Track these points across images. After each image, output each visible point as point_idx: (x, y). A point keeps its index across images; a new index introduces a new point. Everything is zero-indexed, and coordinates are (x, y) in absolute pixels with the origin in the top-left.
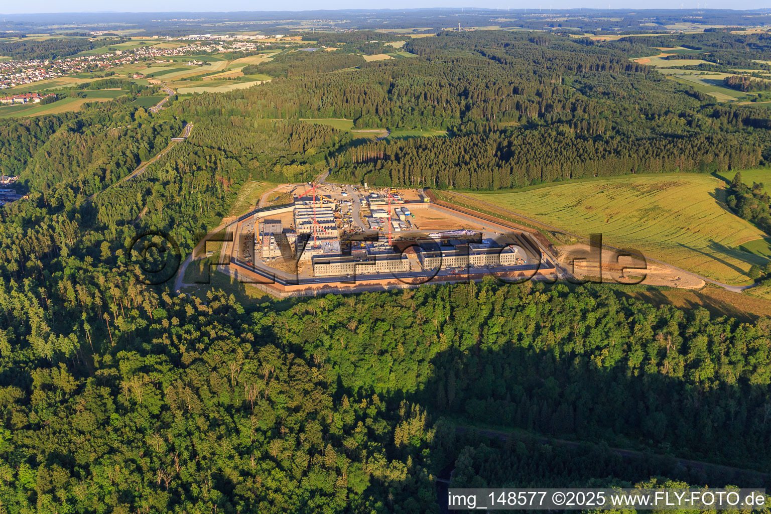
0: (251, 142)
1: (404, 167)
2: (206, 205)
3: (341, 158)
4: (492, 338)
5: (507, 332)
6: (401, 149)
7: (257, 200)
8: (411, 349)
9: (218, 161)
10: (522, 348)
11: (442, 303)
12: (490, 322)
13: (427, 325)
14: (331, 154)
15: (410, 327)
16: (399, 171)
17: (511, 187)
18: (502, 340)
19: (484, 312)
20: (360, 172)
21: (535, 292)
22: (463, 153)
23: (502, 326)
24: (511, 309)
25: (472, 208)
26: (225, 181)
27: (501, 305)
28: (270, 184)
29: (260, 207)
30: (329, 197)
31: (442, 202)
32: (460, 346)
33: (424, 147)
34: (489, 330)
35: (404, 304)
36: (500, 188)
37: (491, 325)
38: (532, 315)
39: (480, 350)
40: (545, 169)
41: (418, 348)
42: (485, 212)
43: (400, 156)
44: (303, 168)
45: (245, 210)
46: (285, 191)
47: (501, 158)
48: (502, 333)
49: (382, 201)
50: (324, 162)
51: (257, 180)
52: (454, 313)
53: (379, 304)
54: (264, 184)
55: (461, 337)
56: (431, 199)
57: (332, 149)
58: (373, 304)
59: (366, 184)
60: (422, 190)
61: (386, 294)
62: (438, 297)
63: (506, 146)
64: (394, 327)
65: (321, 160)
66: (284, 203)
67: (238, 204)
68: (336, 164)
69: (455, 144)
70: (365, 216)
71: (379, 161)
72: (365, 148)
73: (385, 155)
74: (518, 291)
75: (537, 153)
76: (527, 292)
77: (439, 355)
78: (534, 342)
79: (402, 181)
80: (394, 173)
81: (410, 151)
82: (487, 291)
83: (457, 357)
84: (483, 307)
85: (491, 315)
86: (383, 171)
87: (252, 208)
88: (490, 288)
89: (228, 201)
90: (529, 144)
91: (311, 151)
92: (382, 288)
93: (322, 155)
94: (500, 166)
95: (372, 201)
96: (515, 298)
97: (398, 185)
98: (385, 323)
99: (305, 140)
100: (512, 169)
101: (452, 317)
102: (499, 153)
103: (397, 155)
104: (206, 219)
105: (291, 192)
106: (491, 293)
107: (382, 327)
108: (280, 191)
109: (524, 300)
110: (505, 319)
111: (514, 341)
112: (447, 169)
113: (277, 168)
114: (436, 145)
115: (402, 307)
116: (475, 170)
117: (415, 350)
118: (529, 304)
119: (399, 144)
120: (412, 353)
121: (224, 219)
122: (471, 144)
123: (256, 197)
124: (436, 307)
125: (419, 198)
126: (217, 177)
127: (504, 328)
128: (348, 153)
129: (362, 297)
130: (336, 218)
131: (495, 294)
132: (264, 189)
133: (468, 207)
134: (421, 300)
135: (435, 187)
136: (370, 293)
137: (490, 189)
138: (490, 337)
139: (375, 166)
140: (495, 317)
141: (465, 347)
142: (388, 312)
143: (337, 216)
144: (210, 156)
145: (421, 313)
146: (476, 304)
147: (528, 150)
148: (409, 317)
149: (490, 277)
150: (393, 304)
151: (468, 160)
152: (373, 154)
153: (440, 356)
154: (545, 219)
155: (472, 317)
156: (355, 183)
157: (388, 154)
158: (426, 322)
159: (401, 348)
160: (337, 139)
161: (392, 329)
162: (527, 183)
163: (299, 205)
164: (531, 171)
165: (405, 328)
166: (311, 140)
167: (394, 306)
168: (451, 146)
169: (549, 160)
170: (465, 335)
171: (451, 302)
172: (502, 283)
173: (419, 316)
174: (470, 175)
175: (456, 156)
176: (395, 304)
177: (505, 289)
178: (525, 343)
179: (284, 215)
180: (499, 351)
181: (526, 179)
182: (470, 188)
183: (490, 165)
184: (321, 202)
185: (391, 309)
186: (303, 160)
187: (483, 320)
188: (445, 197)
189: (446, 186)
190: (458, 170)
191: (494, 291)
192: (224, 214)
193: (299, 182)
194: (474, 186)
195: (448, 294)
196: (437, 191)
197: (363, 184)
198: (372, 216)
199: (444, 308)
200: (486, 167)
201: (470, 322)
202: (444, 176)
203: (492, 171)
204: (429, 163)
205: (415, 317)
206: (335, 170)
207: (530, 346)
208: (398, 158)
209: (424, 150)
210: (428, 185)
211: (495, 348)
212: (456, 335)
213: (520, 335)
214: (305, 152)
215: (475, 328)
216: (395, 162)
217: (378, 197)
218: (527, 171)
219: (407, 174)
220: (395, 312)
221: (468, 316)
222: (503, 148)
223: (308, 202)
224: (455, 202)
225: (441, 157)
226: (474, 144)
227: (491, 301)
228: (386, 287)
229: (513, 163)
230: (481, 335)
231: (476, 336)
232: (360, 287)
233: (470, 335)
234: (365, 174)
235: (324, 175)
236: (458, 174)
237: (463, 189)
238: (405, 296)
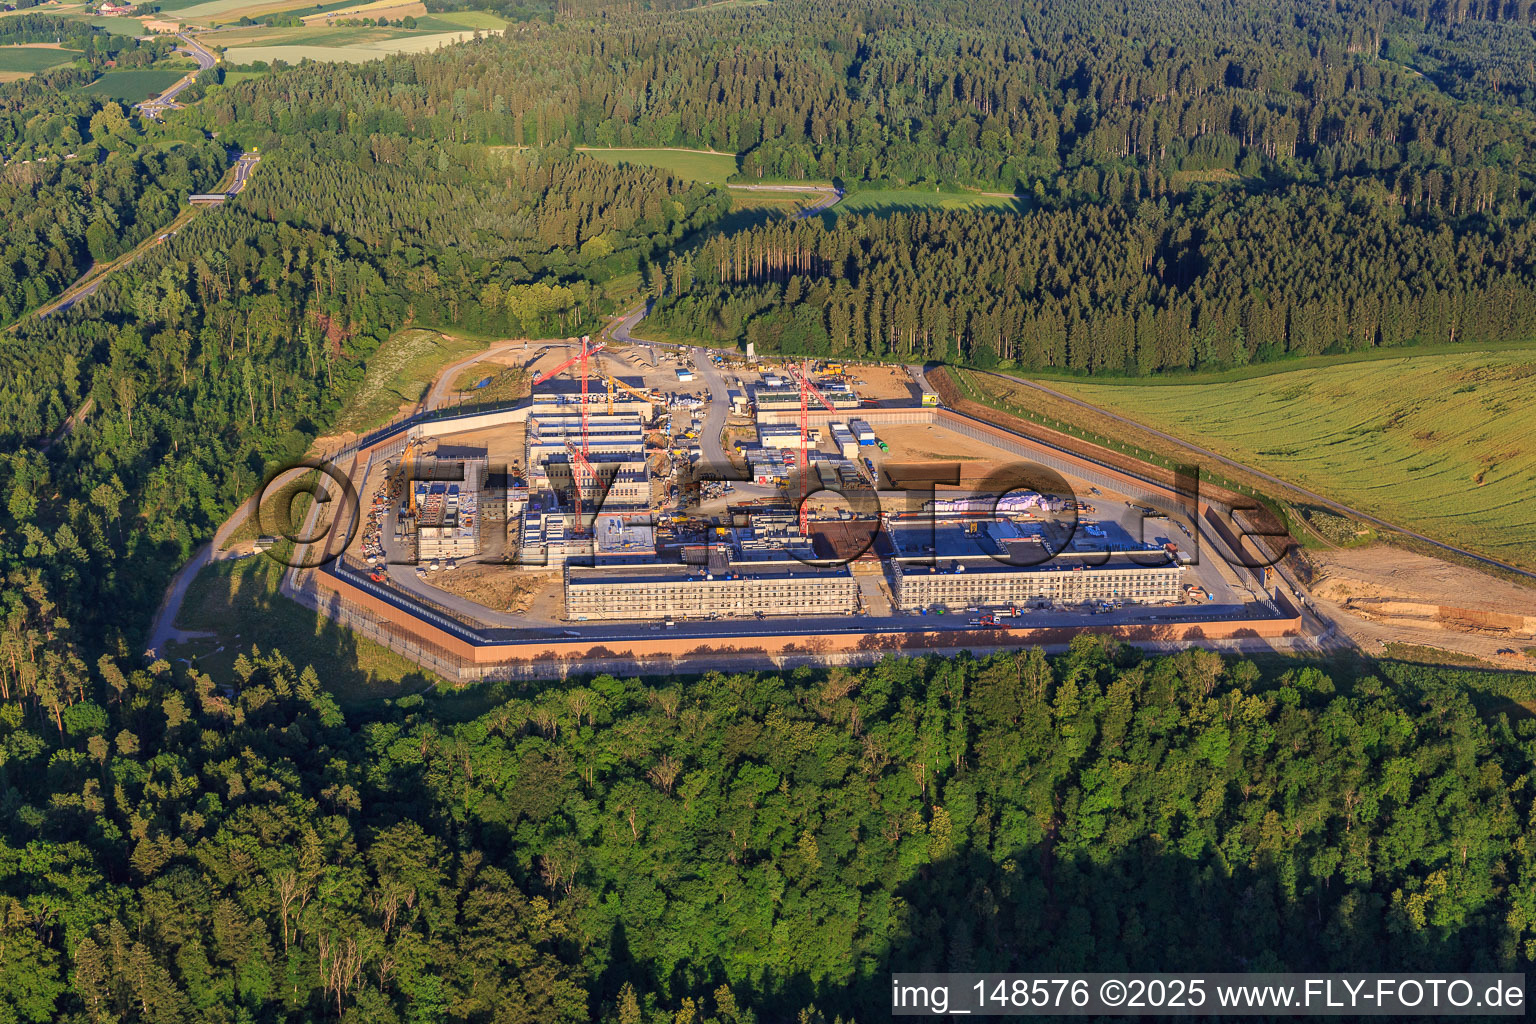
0: (424, 212)
1: (869, 300)
2: (269, 397)
3: (683, 268)
4: (1091, 827)
5: (1139, 808)
6: (866, 244)
7: (422, 385)
8: (842, 850)
9: (316, 268)
10: (1182, 861)
11: (941, 713)
12: (1089, 778)
13: (891, 781)
14: (659, 255)
15: (842, 784)
16: (852, 309)
17: (1193, 368)
18: (1123, 833)
19: (1071, 744)
20: (736, 310)
21: (1229, 689)
22: (1053, 259)
23: (1125, 790)
24: (1154, 738)
25: (1065, 428)
26: (335, 326)
27: (1122, 725)
28: (467, 340)
29: (431, 407)
30: (637, 382)
31: (976, 407)
32: (991, 847)
33: (936, 239)
34: (1081, 800)
35: (825, 712)
36: (1160, 370)
37: (1090, 787)
38: (1218, 761)
39: (1054, 860)
40: (1297, 313)
41: (861, 848)
42: (1102, 440)
43: (860, 264)
44: (568, 293)
45: (384, 415)
46: (509, 361)
47: (1167, 280)
48: (1124, 811)
49: (793, 398)
50: (636, 277)
51: (429, 326)
52: (977, 746)
53: (752, 711)
54: (450, 338)
55: (996, 820)
56: (943, 396)
57: (662, 240)
58: (733, 709)
59: (750, 348)
60: (918, 371)
61: (776, 681)
62: (931, 695)
63: (1186, 243)
64: (793, 783)
65: (628, 271)
66: (502, 397)
67: (364, 398)
68: (669, 285)
69: (1029, 232)
70: (738, 444)
71: (795, 281)
72: (757, 238)
73: (816, 260)
74: (1177, 682)
75: (1277, 267)
76: (1206, 689)
77: (928, 871)
78: (1220, 841)
79: (860, 340)
80: (838, 316)
81: (890, 251)
82: (1081, 684)
83: (980, 881)
84: (1067, 729)
85: (1092, 755)
86: (804, 308)
87: (406, 411)
88: (1092, 673)
89: (337, 387)
90: (1256, 236)
91: (599, 244)
92: (768, 660)
93: (631, 256)
94: (1158, 302)
95: (763, 399)
96: (1165, 707)
97: (849, 353)
98: (766, 770)
99: (585, 211)
100: (1196, 312)
101: (972, 758)
102: (1162, 265)
103: (851, 261)
104: (264, 439)
105: (529, 364)
106: (1093, 688)
107: (757, 781)
108: (496, 361)
109: (1193, 712)
110: (1133, 768)
111: (1158, 837)
112: (998, 308)
113: (491, 293)
114: (972, 234)
115: (820, 721)
116: (1084, 314)
117: (853, 853)
118: (1207, 724)
119: (861, 229)
120: (843, 862)
121: (319, 440)
122: (1082, 234)
123: (421, 378)
124: (924, 725)
125: (906, 394)
126: (312, 314)
127: (1131, 797)
128: (704, 251)
129: (700, 688)
130: (651, 446)
131: (1104, 693)
132: (448, 354)
133: (1052, 423)
134: (880, 701)
135: (959, 361)
136: (727, 674)
137: (1128, 370)
138: (1085, 821)
139: (783, 293)
140: (1103, 763)
141: (1007, 851)
142: (777, 737)
143: (656, 439)
144: (295, 250)
145: (877, 743)
146: (1049, 721)
147: (1250, 256)
148: (839, 753)
149: (1093, 640)
150: (793, 711)
151: (1066, 281)
152: (777, 259)
153: (931, 876)
154: (1285, 468)
155: (1033, 761)
156: (721, 342)
157: (825, 257)
158: (892, 769)
159: (809, 849)
160: (680, 209)
161: (785, 787)
162: (1243, 355)
163: (545, 406)
164: (1253, 319)
165: (826, 786)
166: (601, 211)
167: (794, 720)
168: (1016, 239)
169: (1312, 287)
170: (1010, 814)
171: (970, 711)
172: (1128, 659)
173: (871, 752)
174: (1068, 327)
175: (1032, 270)
176: (801, 714)
177: (1136, 677)
178: (1192, 845)
179: (497, 432)
180: (1111, 866)
181: (1238, 343)
182: (1067, 365)
183: (1133, 298)
184: (611, 396)
185: (785, 728)
186: (571, 270)
187: (1066, 769)
188: (987, 393)
189: (993, 357)
190: (1031, 310)
191: (1105, 680)
192: (320, 424)
193: (556, 334)
194: (1080, 363)
195: (960, 685)
196: (963, 374)
197: (743, 346)
198: (758, 445)
199: (948, 727)
200: (1117, 306)
201: (1026, 775)
202: (989, 330)
203: (1136, 318)
204: (945, 288)
205: (858, 754)
206: (663, 301)
207: (1208, 855)
208: (852, 272)
209: (934, 248)
210: (940, 353)
211: (1100, 856)
212: (980, 812)
213: (1179, 819)
214: (580, 244)
215: (1040, 794)
216: (843, 284)
217: (784, 387)
218: (1244, 320)
219: (876, 320)
220: (798, 736)
221: (1020, 757)
222: (1177, 247)
223: (571, 397)
224: (1014, 409)
225: (985, 270)
226: (1090, 235)
227: (1093, 712)
228: (778, 661)
229: (1200, 294)
230: (1060, 817)
231: (1044, 817)
232: (702, 658)
233: (1022, 815)
234: (752, 317)
235: (631, 317)
236: (1031, 325)
237: (1046, 369)
238: (834, 689)
